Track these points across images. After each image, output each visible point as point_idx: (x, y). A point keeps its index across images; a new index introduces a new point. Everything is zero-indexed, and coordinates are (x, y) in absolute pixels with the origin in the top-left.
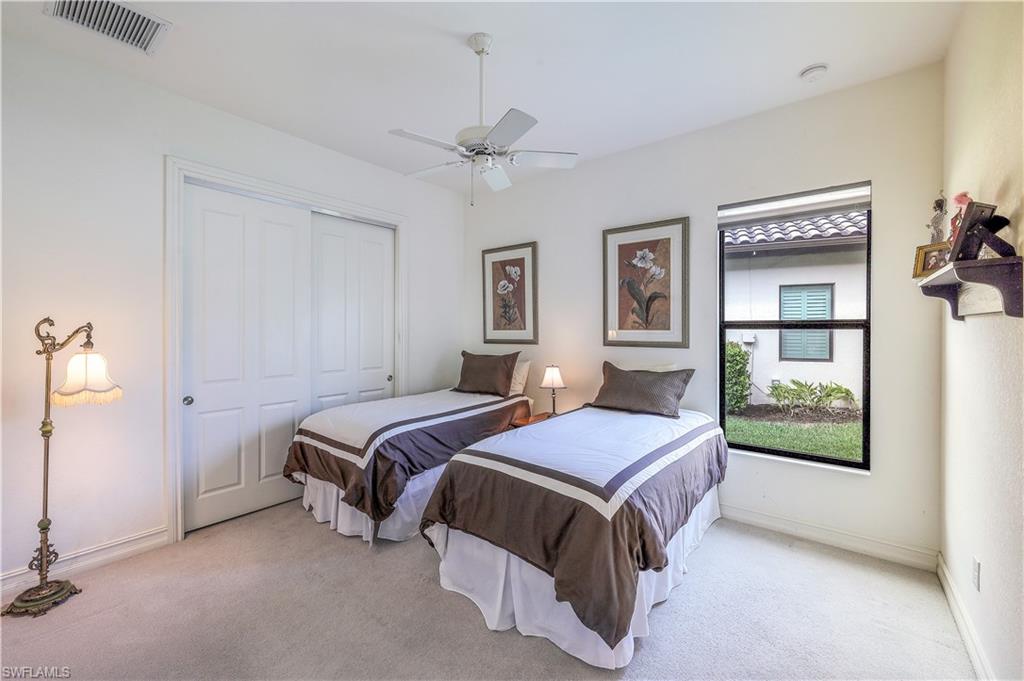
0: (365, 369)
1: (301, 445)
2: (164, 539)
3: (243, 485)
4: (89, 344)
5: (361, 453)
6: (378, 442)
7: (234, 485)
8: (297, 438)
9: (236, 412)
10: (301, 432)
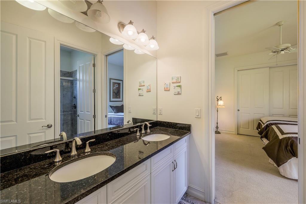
0: (292, 109)
1: (260, 123)
2: (234, 133)
3: (250, 129)
4: (221, 100)
5: (264, 124)
6: (268, 123)
7: (247, 129)
8: (259, 121)
9: (248, 114)
10: (260, 120)
